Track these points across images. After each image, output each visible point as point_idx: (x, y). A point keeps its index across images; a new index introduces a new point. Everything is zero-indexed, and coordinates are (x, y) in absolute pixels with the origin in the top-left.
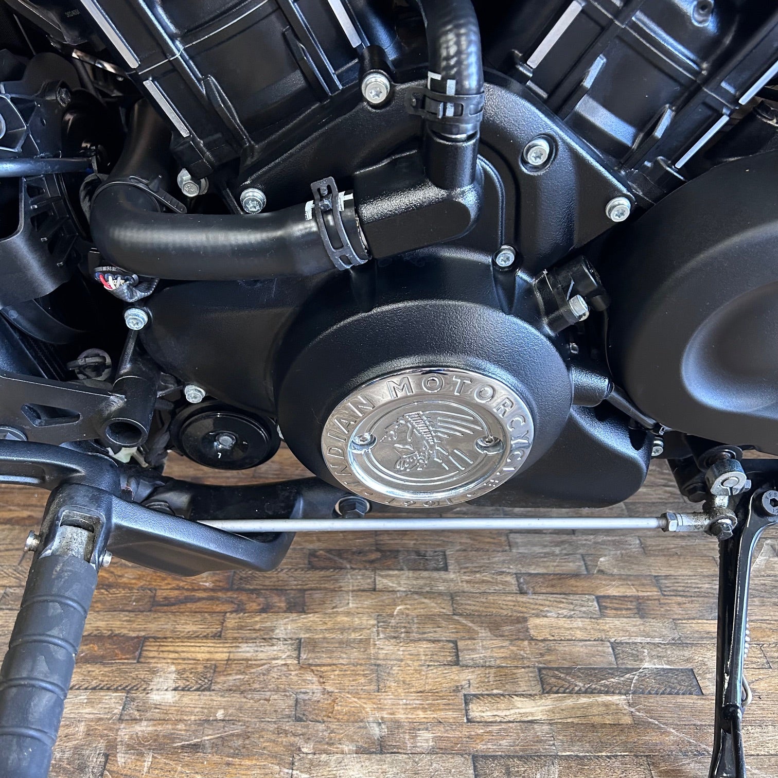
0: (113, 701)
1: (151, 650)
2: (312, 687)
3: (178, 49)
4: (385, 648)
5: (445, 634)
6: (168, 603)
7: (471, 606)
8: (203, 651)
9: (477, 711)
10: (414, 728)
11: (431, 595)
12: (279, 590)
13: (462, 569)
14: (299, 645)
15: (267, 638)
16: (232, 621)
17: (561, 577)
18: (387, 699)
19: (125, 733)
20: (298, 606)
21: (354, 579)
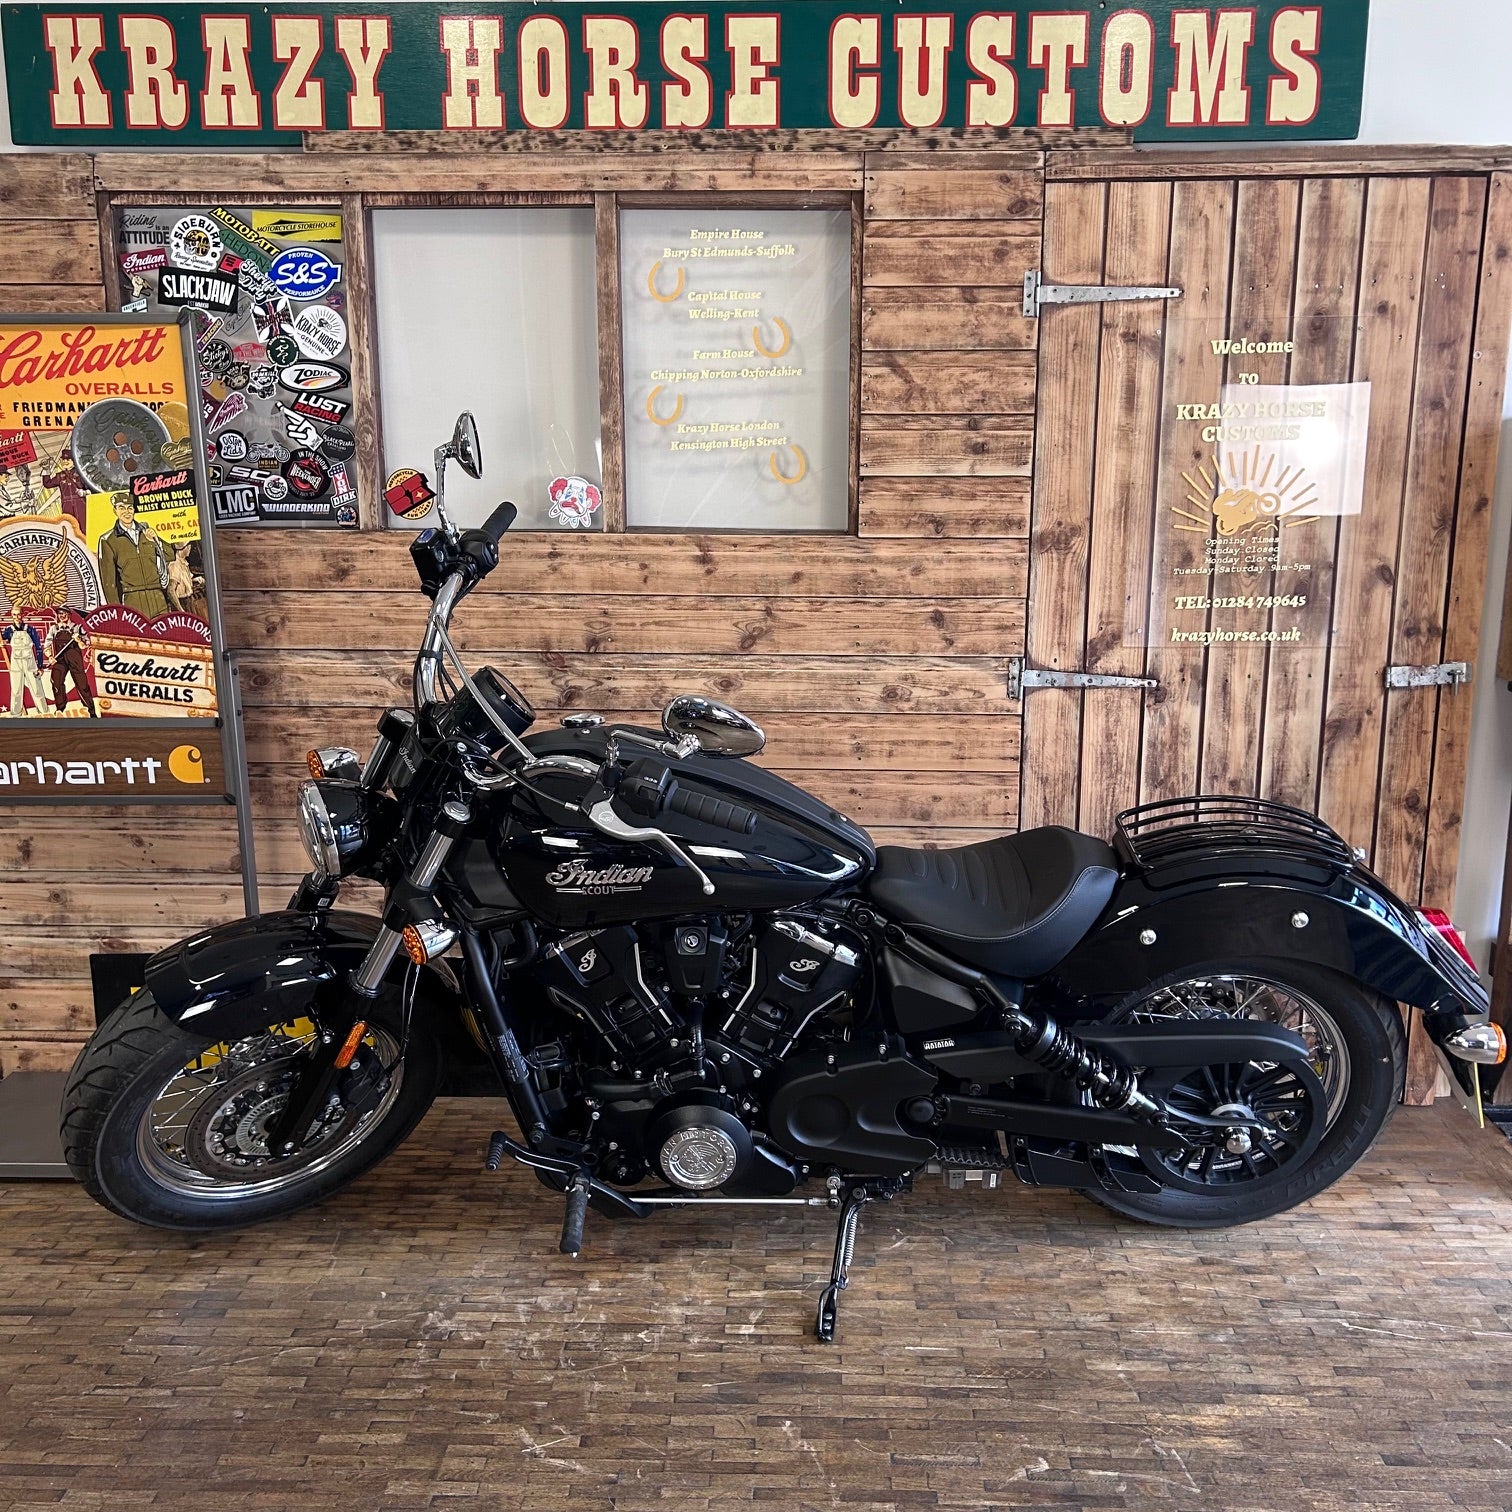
0: (574, 1291)
1: (587, 1275)
2: (660, 1287)
3: (615, 1027)
4: (694, 1275)
5: (727, 1270)
6: (592, 1260)
7: (738, 1261)
8: (611, 1276)
9: (732, 1294)
10: (703, 1299)
11: (721, 1257)
12: (646, 1255)
13: (738, 1247)
14: (655, 1274)
15: (640, 1271)
16: (623, 1266)
17: (789, 1251)
18: (693, 1291)
19: (579, 1299)
20: (655, 1260)
21: (682, 1252)
